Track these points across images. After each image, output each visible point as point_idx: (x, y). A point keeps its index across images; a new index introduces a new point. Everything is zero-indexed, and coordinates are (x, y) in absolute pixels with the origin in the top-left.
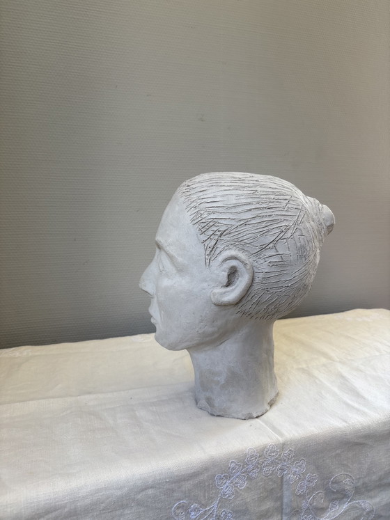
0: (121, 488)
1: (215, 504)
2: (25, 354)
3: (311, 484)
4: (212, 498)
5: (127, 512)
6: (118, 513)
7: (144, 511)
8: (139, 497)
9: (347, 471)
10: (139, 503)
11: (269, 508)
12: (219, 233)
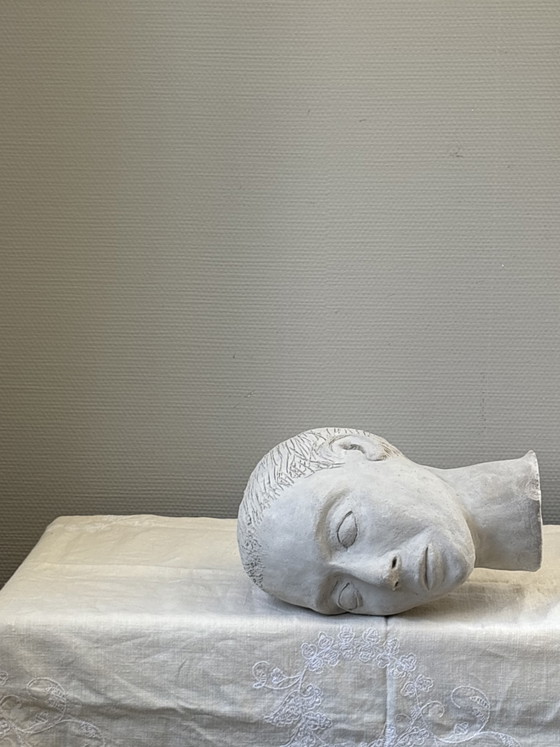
0: (202, 632)
1: (300, 675)
2: (146, 523)
3: (423, 689)
4: (296, 667)
5: (206, 657)
6: (197, 655)
7: (223, 661)
8: (220, 644)
9: (477, 687)
10: (219, 652)
11: (366, 700)
12: (303, 462)
